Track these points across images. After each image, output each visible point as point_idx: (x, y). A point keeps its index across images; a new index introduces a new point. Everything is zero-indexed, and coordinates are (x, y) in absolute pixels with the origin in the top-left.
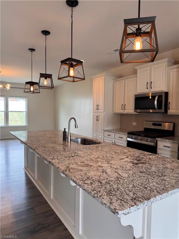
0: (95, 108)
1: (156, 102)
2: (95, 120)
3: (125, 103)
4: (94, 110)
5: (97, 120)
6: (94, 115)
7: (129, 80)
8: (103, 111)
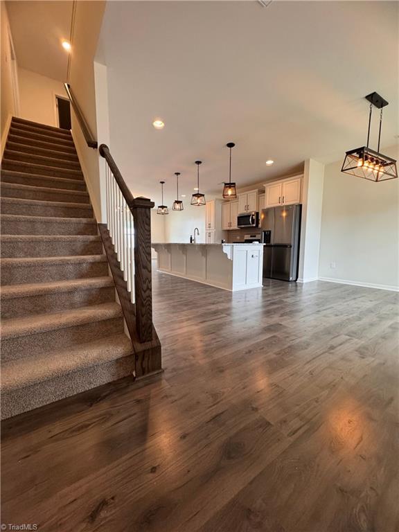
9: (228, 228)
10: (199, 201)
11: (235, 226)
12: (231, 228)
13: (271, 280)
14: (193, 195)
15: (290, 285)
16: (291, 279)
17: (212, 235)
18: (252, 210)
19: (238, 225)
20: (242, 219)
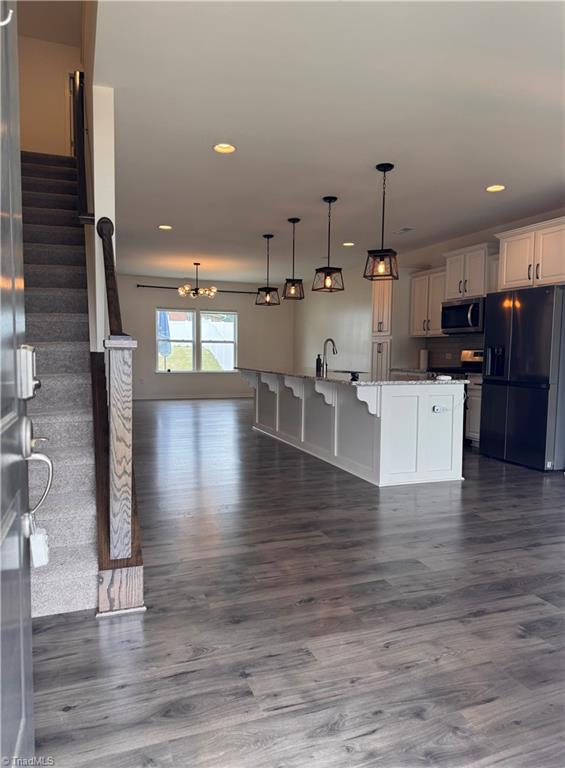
0: (376, 329)
1: (469, 316)
2: (376, 351)
3: (430, 318)
4: (373, 332)
5: (379, 352)
6: (373, 343)
7: (436, 275)
8: (389, 333)
9: (423, 333)
10: (328, 282)
11: (437, 330)
12: (431, 333)
13: (504, 466)
14: (318, 271)
15: (547, 481)
16: (549, 465)
17: (386, 349)
18: (478, 290)
19: (443, 327)
20: (453, 314)
